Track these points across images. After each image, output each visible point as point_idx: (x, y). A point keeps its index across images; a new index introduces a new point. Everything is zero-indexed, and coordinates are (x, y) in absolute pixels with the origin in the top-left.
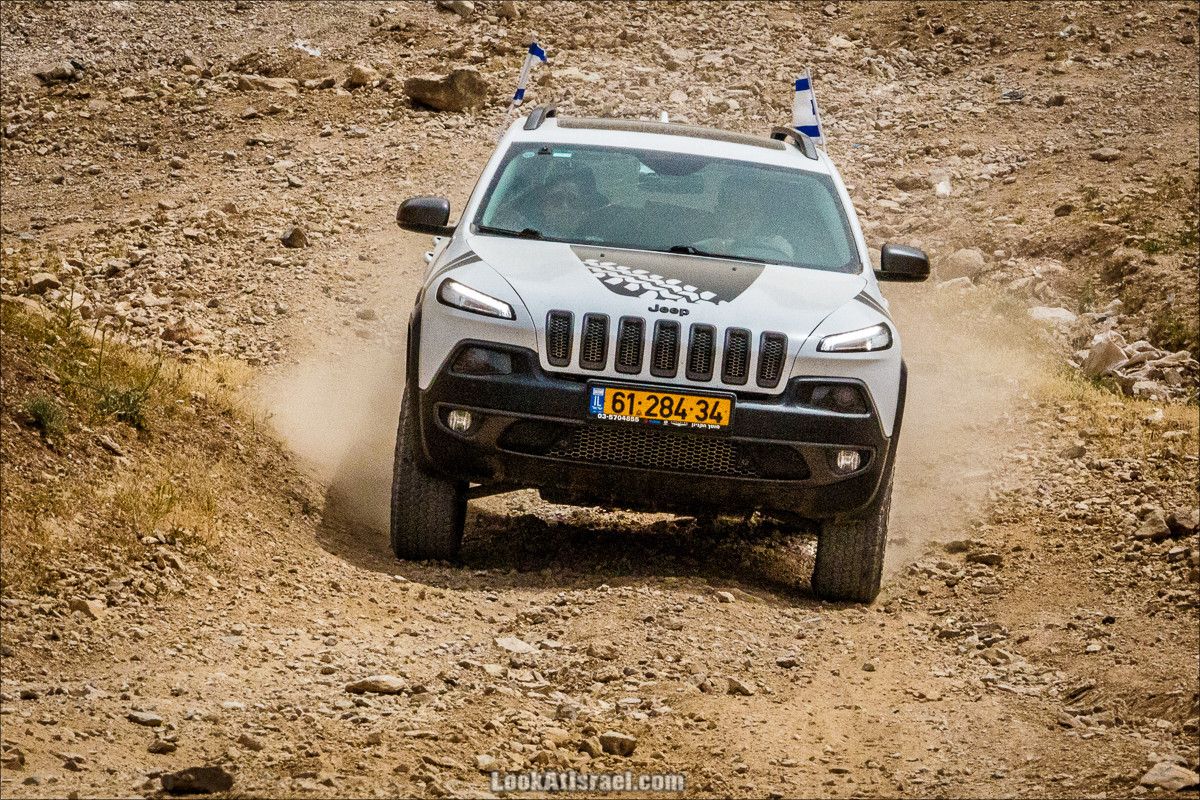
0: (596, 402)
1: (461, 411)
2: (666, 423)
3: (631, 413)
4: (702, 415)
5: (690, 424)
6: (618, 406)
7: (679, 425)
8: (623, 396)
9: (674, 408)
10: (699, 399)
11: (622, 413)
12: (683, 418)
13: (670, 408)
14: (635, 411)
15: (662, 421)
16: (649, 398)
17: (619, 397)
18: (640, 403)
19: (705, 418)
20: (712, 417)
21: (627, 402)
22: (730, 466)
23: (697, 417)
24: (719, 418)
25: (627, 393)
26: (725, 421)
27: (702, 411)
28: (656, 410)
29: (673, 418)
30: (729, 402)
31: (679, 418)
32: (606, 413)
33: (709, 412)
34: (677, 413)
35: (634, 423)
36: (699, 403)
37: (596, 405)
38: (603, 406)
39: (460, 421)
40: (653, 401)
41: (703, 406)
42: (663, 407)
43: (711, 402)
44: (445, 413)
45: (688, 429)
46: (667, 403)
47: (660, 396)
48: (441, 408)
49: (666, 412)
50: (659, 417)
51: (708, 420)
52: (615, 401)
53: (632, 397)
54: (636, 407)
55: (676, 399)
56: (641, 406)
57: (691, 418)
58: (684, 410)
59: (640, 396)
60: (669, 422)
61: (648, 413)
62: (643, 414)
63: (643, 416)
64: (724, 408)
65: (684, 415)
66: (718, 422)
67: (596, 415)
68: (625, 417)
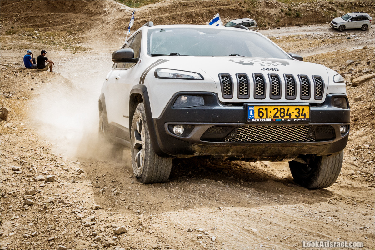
0: (251, 113)
1: (179, 126)
2: (283, 120)
3: (267, 117)
4: (298, 115)
5: (293, 119)
6: (261, 114)
7: (289, 120)
8: (263, 109)
9: (286, 113)
10: (296, 107)
11: (263, 118)
12: (290, 117)
13: (284, 113)
14: (268, 117)
15: (281, 119)
16: (274, 109)
17: (261, 110)
18: (270, 112)
19: (299, 116)
20: (302, 115)
21: (265, 112)
22: (304, 137)
23: (296, 116)
24: (305, 115)
25: (264, 108)
26: (308, 117)
27: (298, 113)
28: (278, 115)
29: (286, 117)
30: (308, 107)
31: (288, 117)
32: (256, 117)
33: (301, 113)
34: (287, 115)
35: (269, 121)
36: (296, 109)
37: (251, 115)
38: (254, 115)
39: (179, 130)
40: (276, 110)
41: (298, 110)
42: (281, 113)
43: (301, 108)
44: (171, 127)
45: (293, 122)
46: (282, 111)
47: (279, 108)
48: (169, 125)
49: (282, 115)
50: (280, 118)
51: (301, 117)
52: (259, 112)
53: (266, 109)
54: (269, 114)
55: (286, 108)
56: (271, 114)
57: (293, 117)
58: (290, 113)
59: (270, 109)
60: (284, 119)
61: (274, 116)
62: (272, 117)
63: (273, 118)
64: (306, 110)
65: (290, 115)
66: (305, 117)
67: (251, 119)
68: (264, 119)
